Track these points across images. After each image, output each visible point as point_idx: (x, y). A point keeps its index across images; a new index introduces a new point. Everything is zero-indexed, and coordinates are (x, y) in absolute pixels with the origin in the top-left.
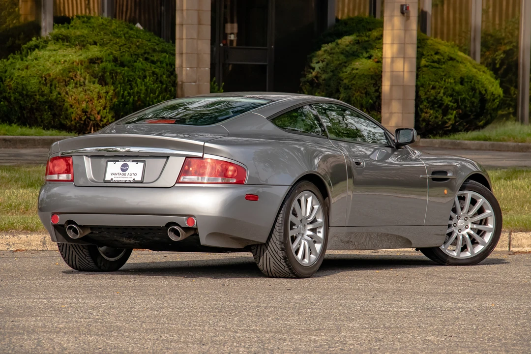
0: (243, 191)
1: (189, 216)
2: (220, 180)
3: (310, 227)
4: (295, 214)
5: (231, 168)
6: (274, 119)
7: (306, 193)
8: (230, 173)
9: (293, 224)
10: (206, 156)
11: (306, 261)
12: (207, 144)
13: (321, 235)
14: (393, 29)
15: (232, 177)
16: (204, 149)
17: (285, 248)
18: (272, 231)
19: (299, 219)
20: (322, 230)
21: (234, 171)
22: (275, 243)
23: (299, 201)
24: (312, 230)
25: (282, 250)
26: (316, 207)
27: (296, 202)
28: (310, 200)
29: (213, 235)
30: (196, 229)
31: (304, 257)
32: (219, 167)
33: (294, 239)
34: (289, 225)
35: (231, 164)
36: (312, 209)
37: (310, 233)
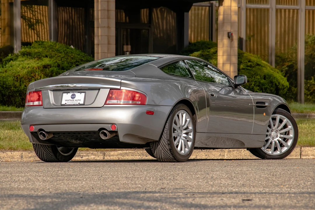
0: (145, 109)
1: (112, 124)
2: (131, 102)
3: (185, 132)
4: (176, 123)
5: (137, 95)
6: (162, 68)
7: (182, 111)
8: (137, 98)
9: (174, 130)
10: (122, 88)
11: (183, 152)
12: (122, 81)
13: (191, 137)
14: (223, 47)
15: (138, 100)
16: (121, 84)
17: (170, 144)
18: (162, 134)
19: (178, 126)
20: (192, 134)
21: (139, 97)
22: (164, 141)
23: (178, 116)
24: (186, 133)
25: (169, 144)
26: (188, 120)
27: (176, 116)
28: (184, 115)
29: (127, 135)
30: (116, 132)
31: (181, 150)
32: (130, 95)
33: (175, 138)
34: (172, 130)
35: (137, 93)
36: (186, 121)
37: (185, 135)
